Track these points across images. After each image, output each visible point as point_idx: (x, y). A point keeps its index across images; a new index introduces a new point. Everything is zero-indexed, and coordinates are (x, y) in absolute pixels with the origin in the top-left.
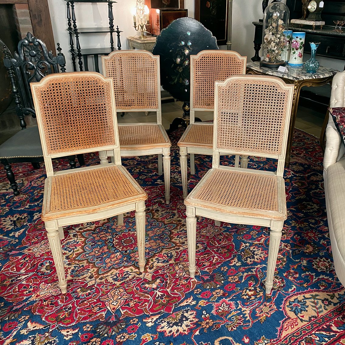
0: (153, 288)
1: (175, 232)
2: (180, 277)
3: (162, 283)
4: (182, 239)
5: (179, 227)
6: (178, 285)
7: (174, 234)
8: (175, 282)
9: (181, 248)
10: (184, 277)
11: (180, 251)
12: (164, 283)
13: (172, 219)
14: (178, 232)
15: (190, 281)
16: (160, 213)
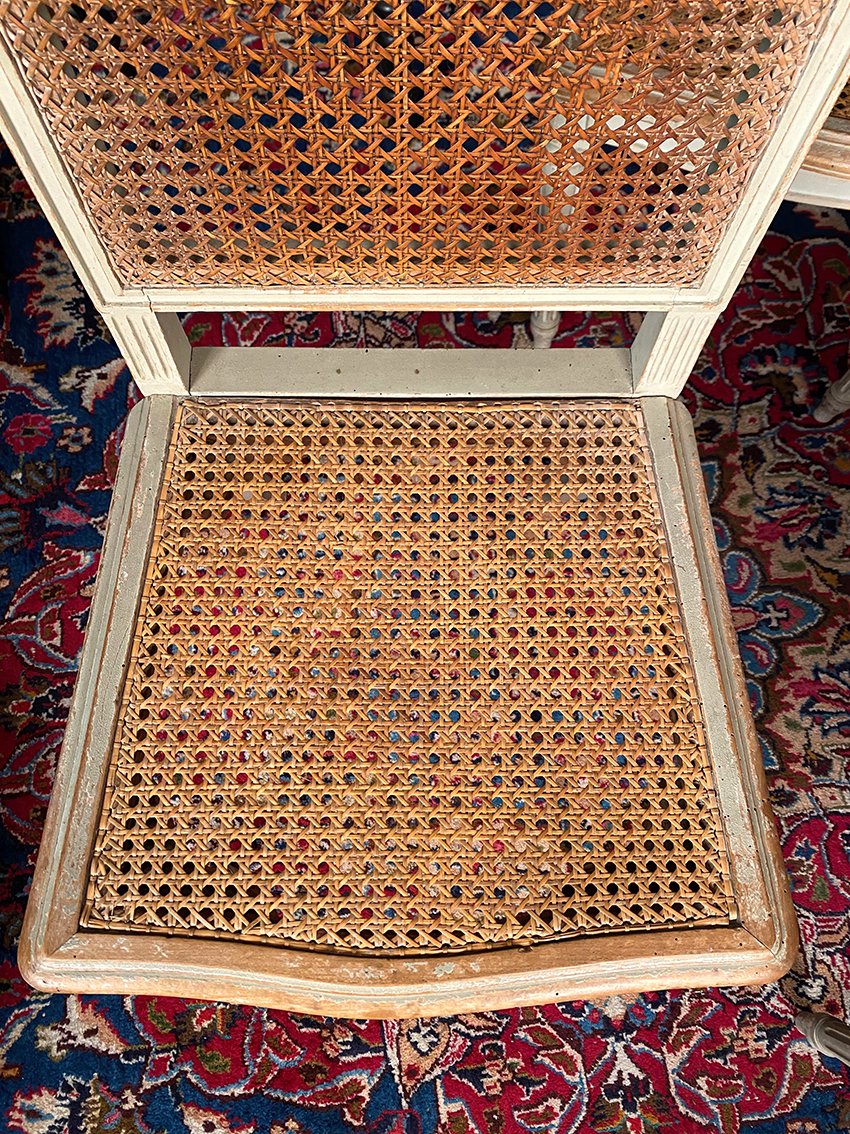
0: (607, 1019)
1: (804, 661)
2: (747, 1003)
3: (655, 1006)
4: (825, 733)
5: (831, 633)
6: (722, 1054)
7: (796, 676)
8: (712, 1024)
9: (804, 803)
10: (766, 1010)
11: (790, 820)
12: (661, 1009)
13: (811, 552)
14: (816, 671)
15: (783, 1050)
16: (763, 480)
